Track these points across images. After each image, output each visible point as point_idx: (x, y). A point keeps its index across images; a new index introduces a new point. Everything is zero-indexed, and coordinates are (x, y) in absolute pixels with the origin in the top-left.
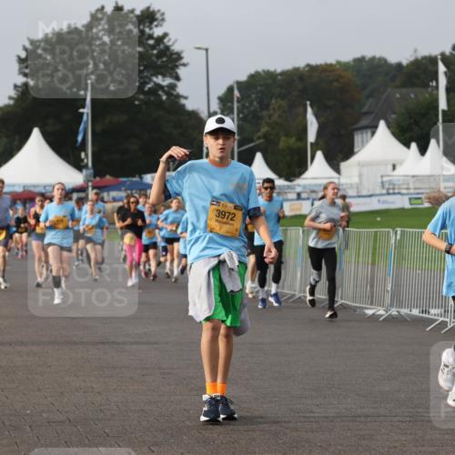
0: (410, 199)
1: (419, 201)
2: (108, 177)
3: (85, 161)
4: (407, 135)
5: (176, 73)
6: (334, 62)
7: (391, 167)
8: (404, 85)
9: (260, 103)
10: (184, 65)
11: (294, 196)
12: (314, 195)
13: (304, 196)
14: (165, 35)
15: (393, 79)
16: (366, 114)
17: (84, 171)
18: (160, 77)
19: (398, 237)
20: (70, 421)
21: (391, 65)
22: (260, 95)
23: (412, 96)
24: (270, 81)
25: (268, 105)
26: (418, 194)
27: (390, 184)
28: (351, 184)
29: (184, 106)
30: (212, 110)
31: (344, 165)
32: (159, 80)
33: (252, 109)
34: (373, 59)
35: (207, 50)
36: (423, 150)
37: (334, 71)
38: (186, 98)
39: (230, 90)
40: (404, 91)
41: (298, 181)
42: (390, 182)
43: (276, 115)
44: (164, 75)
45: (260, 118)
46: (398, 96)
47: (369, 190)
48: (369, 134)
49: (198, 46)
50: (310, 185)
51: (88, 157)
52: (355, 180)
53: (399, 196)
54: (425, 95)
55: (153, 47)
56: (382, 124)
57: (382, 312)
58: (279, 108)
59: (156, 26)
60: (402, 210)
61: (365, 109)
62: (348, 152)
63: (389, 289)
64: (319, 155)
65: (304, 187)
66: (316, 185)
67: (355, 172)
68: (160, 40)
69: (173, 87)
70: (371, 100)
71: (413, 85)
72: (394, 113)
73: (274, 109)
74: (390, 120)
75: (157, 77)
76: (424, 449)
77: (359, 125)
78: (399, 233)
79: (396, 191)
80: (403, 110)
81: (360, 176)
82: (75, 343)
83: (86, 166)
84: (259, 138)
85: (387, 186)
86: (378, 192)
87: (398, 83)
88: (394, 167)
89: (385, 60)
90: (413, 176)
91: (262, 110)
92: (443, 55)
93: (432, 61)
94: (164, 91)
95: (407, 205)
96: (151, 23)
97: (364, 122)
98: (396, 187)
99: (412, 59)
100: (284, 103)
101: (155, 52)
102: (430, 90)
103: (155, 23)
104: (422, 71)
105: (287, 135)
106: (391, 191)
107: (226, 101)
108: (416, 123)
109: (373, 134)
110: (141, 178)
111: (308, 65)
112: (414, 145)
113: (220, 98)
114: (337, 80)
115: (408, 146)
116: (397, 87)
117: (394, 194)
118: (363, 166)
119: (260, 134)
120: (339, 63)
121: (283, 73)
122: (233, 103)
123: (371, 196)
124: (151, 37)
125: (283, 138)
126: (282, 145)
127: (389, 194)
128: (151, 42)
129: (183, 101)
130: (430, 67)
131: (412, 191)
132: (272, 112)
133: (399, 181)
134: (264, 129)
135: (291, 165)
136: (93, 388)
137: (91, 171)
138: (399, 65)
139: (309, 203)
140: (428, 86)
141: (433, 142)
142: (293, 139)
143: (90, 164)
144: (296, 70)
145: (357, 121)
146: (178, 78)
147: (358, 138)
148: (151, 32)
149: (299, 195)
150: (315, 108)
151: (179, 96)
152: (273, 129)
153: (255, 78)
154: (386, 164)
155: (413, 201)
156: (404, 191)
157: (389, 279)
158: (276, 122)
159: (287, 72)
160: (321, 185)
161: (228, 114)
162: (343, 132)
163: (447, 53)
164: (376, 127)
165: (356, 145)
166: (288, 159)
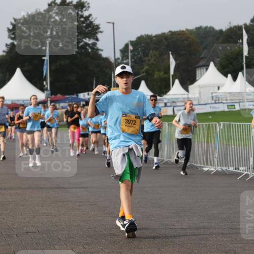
0: (228, 106)
1: (233, 107)
2: (59, 95)
3: (46, 86)
4: (226, 70)
5: (96, 37)
6: (184, 30)
7: (217, 88)
8: (223, 42)
9: (144, 53)
10: (101, 32)
11: (163, 105)
12: (174, 104)
13: (168, 104)
14: (90, 15)
15: (218, 39)
16: (202, 58)
17: (46, 92)
18: (87, 39)
19: (222, 127)
21: (217, 31)
22: (143, 48)
23: (229, 48)
24: (149, 41)
25: (148, 54)
26: (232, 103)
28: (195, 98)
29: (101, 55)
30: (116, 57)
31: (190, 87)
32: (87, 40)
33: (139, 56)
34: (206, 27)
35: (113, 23)
36: (235, 78)
37: (185, 34)
38: (102, 50)
39: (127, 46)
40: (224, 45)
41: (165, 97)
42: (217, 97)
43: (153, 59)
44: (90, 38)
46: (220, 48)
47: (205, 101)
48: (205, 69)
49: (108, 21)
50: (172, 99)
51: (47, 84)
52: (197, 95)
53: (222, 104)
54: (235, 48)
55: (83, 22)
56: (212, 64)
57: (212, 169)
58: (154, 55)
59: (85, 10)
60: (223, 112)
61: (202, 56)
62: (193, 80)
63: (217, 156)
64: (177, 81)
65: (169, 99)
66: (175, 98)
67: (197, 91)
68: (87, 18)
69: (94, 44)
70: (205, 50)
71: (229, 42)
72: (218, 58)
73: (151, 56)
74: (216, 62)
75: (86, 39)
76: (237, 245)
78: (222, 125)
79: (220, 101)
81: (200, 93)
82: (41, 188)
83: (46, 89)
84: (143, 72)
85: (214, 99)
86: (210, 102)
87: (220, 41)
88: (219, 88)
89: (213, 28)
90: (229, 93)
91: (145, 57)
92: (245, 25)
93: (239, 28)
94: (89, 47)
95: (226, 109)
96: (82, 8)
97: (201, 63)
98: (220, 99)
99: (228, 27)
100: (157, 53)
101: (84, 25)
102: (238, 45)
103: (84, 9)
104: (233, 34)
105: (159, 71)
106: (217, 102)
107: (124, 51)
109: (207, 69)
110: (77, 95)
111: (170, 31)
112: (229, 76)
113: (121, 50)
114: (187, 40)
115: (227, 77)
116: (219, 43)
117: (219, 103)
118: (201, 87)
119: (143, 70)
120: (187, 30)
121: (156, 36)
122: (128, 53)
123: (206, 104)
124: (82, 16)
125: (157, 73)
126: (156, 76)
127: (216, 103)
128: (82, 19)
129: (100, 52)
130: (238, 32)
131: (229, 101)
132: (150, 58)
133: (221, 95)
134: (146, 67)
135: (160, 88)
136: (51, 213)
137: (50, 92)
138: (221, 31)
139: (171, 108)
140: (237, 42)
141: (240, 74)
142: (162, 73)
143: (49, 88)
144: (164, 34)
145: (198, 62)
146: (97, 40)
147: (198, 72)
148: (82, 14)
149: (166, 104)
150: (174, 56)
151: (98, 50)
152: (151, 67)
153: (140, 39)
154: (214, 87)
155: (230, 107)
156: (225, 102)
157: (217, 151)
158: (153, 64)
159: (159, 35)
160: (178, 99)
161: (125, 60)
162: (190, 68)
163: (248, 24)
164: (209, 66)
165: (197, 76)
166: (159, 84)
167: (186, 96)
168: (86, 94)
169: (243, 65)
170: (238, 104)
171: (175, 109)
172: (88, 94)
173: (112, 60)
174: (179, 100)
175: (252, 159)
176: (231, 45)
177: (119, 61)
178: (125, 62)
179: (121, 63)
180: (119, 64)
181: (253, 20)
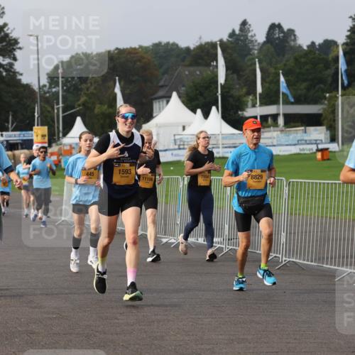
4: (194, 103)
5: (14, 55)
6: (137, 47)
7: (181, 128)
8: (191, 65)
9: (80, 78)
10: (20, 48)
14: (5, 25)
15: (183, 60)
16: (162, 86)
18: (1, 58)
19: (186, 183)
21: (182, 49)
23: (198, 73)
27: (181, 141)
29: (20, 80)
30: (41, 84)
31: (145, 127)
33: (74, 82)
34: (168, 44)
36: (206, 115)
37: (137, 53)
38: (21, 74)
39: (56, 68)
40: (192, 69)
43: (93, 87)
44: (4, 56)
45: (80, 90)
46: (187, 73)
47: (164, 146)
48: (165, 102)
54: (207, 72)
56: (175, 95)
57: (172, 241)
58: (95, 82)
61: (162, 83)
62: (148, 116)
63: (179, 222)
69: (11, 65)
70: (166, 75)
71: (198, 64)
72: (183, 86)
73: (91, 83)
74: (181, 92)
77: (156, 96)
78: (186, 179)
79: (185, 147)
80: (191, 84)
84: (79, 106)
85: (178, 143)
86: (171, 147)
87: (187, 63)
88: (184, 128)
89: (177, 45)
91: (81, 83)
92: (221, 41)
93: (213, 46)
94: (4, 68)
97: (161, 93)
98: (186, 143)
99: (198, 44)
102: (211, 68)
104: (204, 54)
105: (101, 103)
106: (182, 147)
108: (201, 94)
109: (168, 102)
111: (117, 49)
112: (199, 111)
113: (48, 75)
114: (140, 61)
115: (195, 113)
116: (186, 66)
117: (184, 149)
118: (160, 127)
119: (79, 103)
120: (141, 47)
122: (58, 79)
123: (166, 150)
125: (98, 106)
126: (97, 111)
127: (180, 149)
129: (19, 77)
130: (212, 51)
132: (89, 85)
133: (187, 138)
134: (83, 99)
135: (103, 127)
138: (188, 49)
140: (210, 65)
141: (214, 108)
142: (106, 106)
144: (109, 52)
145: (156, 92)
146: (15, 59)
147: (156, 105)
150: (122, 83)
151: (15, 73)
152: (90, 98)
154: (178, 126)
158: (92, 93)
161: (54, 88)
162: (144, 100)
163: (225, 40)
164: (170, 97)
165: (154, 111)
166: (102, 121)
169: (218, 97)
172: (2, 135)
173: (36, 88)
175: (227, 227)
176: (200, 68)
177: (46, 89)
178: (54, 90)
179: (48, 92)
180: (45, 93)
181: (232, 34)
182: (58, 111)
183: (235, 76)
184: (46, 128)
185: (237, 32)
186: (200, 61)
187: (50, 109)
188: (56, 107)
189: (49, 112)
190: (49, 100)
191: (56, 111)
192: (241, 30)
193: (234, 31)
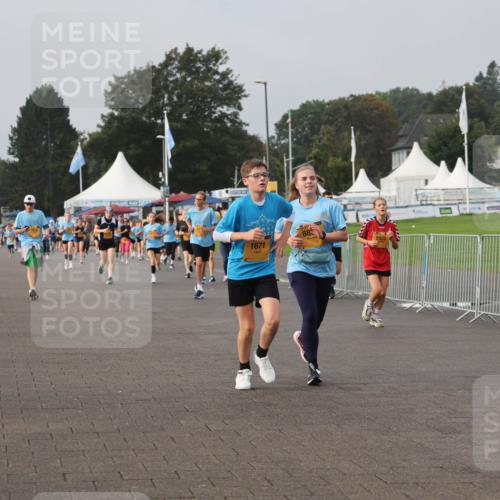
0: (440, 209)
1: (448, 211)
2: (182, 193)
3: (163, 180)
4: (438, 154)
5: (239, 103)
6: (374, 93)
7: (423, 182)
8: (433, 112)
9: (311, 129)
10: (246, 96)
12: (358, 207)
13: (349, 207)
14: (229, 71)
15: (424, 108)
16: (402, 136)
17: (162, 188)
18: (225, 107)
19: (432, 241)
20: (155, 399)
21: (423, 95)
22: (310, 121)
23: (442, 121)
24: (319, 110)
25: (319, 130)
26: (447, 204)
27: (423, 196)
28: (390, 197)
29: (246, 131)
30: (270, 135)
31: (383, 181)
32: (225, 109)
33: (305, 133)
34: (407, 89)
35: (265, 84)
36: (451, 167)
37: (374, 100)
38: (247, 125)
39: (285, 117)
40: (435, 116)
41: (344, 195)
43: (325, 138)
44: (228, 105)
45: (312, 141)
46: (429, 121)
47: (405, 202)
48: (405, 154)
49: (257, 80)
50: (355, 198)
51: (164, 176)
52: (394, 193)
53: (431, 207)
54: (452, 121)
55: (219, 82)
56: (416, 145)
57: (418, 305)
58: (328, 133)
59: (221, 63)
60: (434, 218)
61: (401, 133)
62: (387, 170)
63: (424, 285)
64: (362, 172)
65: (350, 199)
66: (359, 198)
67: (394, 186)
68: (225, 75)
69: (236, 115)
70: (406, 125)
71: (442, 111)
72: (426, 136)
73: (324, 133)
74: (422, 142)
75: (223, 107)
76: (456, 420)
77: (395, 147)
78: (432, 237)
79: (429, 202)
80: (434, 134)
81: (398, 190)
83: (163, 184)
85: (420, 198)
86: (413, 203)
87: (429, 109)
88: (426, 182)
89: (417, 91)
90: (443, 190)
91: (313, 135)
92: (467, 85)
93: (459, 91)
94: (228, 119)
95: (438, 215)
96: (217, 61)
97: (401, 143)
98: (429, 199)
99: (441, 89)
100: (332, 129)
101: (221, 86)
102: (457, 115)
103: (220, 61)
104: (447, 101)
105: (334, 156)
106: (424, 203)
107: (281, 127)
109: (408, 154)
110: (210, 194)
111: (352, 96)
112: (443, 163)
113: (276, 125)
114: (377, 109)
115: (439, 165)
116: (428, 113)
117: (427, 205)
118: (400, 181)
119: (311, 155)
120: (377, 93)
121: (330, 103)
122: (288, 129)
123: (407, 207)
124: (217, 73)
125: (331, 159)
126: (330, 164)
127: (422, 205)
128: (217, 77)
129: (245, 128)
130: (457, 96)
131: (442, 202)
132: (321, 136)
133: (430, 193)
134: (315, 151)
135: (337, 182)
137: (168, 188)
138: (430, 95)
139: (354, 213)
140: (455, 112)
141: (460, 160)
142: (340, 159)
143: (167, 182)
144: (342, 100)
145: (395, 142)
146: (240, 108)
147: (395, 157)
148: (216, 69)
149: (345, 206)
150: (358, 133)
151: (241, 123)
152: (322, 150)
153: (305, 107)
154: (420, 180)
155: (443, 211)
156: (436, 203)
157: (424, 277)
158: (325, 145)
159: (334, 101)
160: (364, 198)
161: (283, 139)
162: (382, 152)
163: (471, 84)
164: (411, 148)
165: (393, 163)
166: (336, 176)
167: (376, 195)
168: (224, 191)
169: (464, 147)
170: (456, 207)
171: (360, 214)
172: (227, 192)
173: (264, 139)
174: (366, 200)
175: (478, 290)
176: (445, 116)
177: (274, 141)
178: (283, 142)
179: (277, 144)
180: (274, 145)
181: (479, 78)
182: (288, 165)
183: (483, 124)
184: (275, 183)
185: (485, 75)
186: (444, 108)
187: (278, 162)
188: (285, 160)
189: (278, 166)
190: (277, 153)
191: (285, 165)
192: (489, 73)
193: (481, 74)
